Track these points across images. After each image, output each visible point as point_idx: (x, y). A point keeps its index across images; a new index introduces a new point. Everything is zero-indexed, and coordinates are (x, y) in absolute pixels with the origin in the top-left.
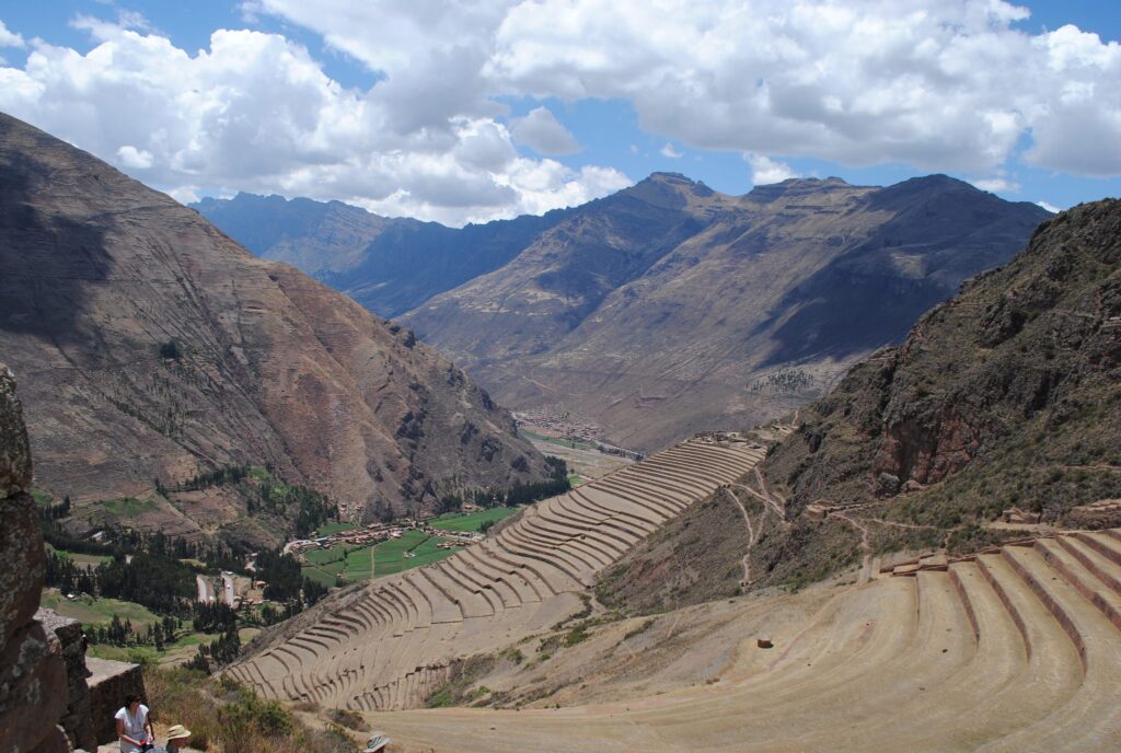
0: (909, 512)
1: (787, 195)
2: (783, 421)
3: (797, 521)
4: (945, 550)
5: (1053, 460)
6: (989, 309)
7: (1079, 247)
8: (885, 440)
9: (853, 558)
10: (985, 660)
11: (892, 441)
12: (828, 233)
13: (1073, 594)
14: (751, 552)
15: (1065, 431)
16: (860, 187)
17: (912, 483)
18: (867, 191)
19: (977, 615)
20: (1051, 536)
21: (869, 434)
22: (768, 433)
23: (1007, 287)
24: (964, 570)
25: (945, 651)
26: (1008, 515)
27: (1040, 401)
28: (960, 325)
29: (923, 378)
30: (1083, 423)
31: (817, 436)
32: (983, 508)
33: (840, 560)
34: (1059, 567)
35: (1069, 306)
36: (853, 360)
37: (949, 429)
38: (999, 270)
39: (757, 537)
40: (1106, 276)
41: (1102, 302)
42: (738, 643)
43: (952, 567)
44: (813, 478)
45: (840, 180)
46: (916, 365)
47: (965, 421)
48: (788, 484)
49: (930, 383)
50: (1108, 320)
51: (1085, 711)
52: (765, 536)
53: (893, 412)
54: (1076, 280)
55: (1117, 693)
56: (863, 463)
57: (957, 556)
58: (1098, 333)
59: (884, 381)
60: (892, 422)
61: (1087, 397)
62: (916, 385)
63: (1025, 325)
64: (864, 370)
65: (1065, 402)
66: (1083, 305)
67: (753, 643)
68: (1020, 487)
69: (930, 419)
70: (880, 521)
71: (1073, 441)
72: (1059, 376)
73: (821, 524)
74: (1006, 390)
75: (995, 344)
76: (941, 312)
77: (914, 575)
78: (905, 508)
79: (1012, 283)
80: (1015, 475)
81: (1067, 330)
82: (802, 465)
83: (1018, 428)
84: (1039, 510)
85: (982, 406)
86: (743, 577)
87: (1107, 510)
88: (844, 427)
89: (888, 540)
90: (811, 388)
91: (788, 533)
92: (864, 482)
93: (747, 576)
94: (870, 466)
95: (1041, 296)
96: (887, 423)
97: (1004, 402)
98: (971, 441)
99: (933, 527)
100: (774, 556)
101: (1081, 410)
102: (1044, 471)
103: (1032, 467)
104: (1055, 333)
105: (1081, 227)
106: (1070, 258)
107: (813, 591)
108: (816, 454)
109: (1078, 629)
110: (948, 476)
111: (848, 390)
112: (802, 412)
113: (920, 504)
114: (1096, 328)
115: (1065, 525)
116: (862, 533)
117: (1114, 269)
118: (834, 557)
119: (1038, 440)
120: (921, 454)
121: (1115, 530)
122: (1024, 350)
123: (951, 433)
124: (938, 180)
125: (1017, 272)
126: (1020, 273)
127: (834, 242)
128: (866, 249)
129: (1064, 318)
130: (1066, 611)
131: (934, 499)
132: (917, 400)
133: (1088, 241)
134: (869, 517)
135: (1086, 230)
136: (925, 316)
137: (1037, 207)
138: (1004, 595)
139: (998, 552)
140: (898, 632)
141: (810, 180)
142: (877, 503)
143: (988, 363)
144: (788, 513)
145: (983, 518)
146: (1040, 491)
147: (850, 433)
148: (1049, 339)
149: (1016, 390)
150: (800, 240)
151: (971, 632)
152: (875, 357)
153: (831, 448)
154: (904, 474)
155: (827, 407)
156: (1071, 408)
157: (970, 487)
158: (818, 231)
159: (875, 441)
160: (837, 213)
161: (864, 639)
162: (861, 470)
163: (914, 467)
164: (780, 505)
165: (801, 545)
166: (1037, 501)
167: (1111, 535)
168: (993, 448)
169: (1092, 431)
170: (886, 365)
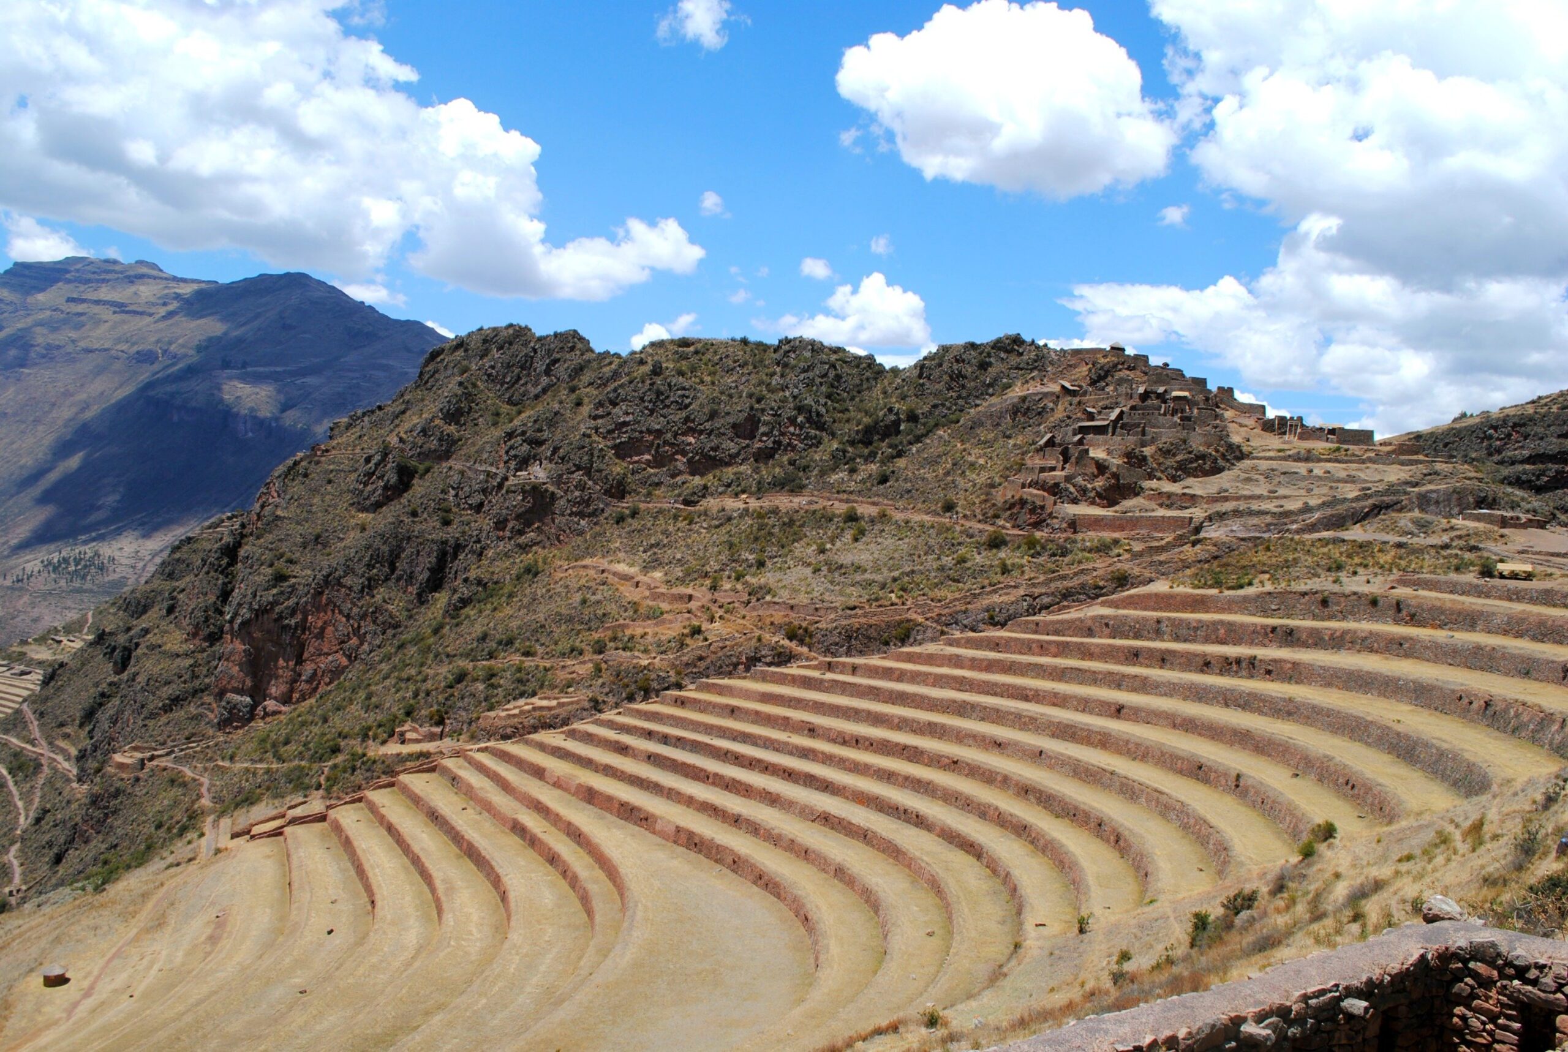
0: (269, 746)
1: (69, 281)
2: (69, 629)
3: (97, 780)
4: (321, 792)
5: (455, 656)
6: (368, 460)
7: (479, 383)
8: (231, 646)
9: (190, 824)
10: (384, 933)
11: (240, 646)
12: (134, 344)
13: (488, 824)
14: (23, 840)
15: (468, 617)
16: (184, 280)
17: (271, 705)
18: (195, 287)
19: (370, 875)
20: (458, 754)
21: (205, 639)
22: (43, 648)
23: (392, 431)
24: (348, 816)
25: (330, 932)
26: (402, 734)
27: (436, 582)
28: (330, 482)
29: (282, 555)
30: (489, 606)
31: (125, 648)
32: (370, 728)
33: (169, 829)
34: (469, 793)
35: (468, 458)
36: (178, 532)
37: (320, 624)
38: (380, 408)
39: (32, 814)
40: (511, 421)
41: (507, 452)
42: (10, 988)
43: (332, 814)
44: (120, 712)
45: (154, 266)
46: (270, 537)
47: (341, 612)
48: (81, 725)
49: (291, 561)
50: (514, 476)
51: (512, 970)
52: (46, 811)
53: (240, 605)
54: (476, 425)
55: (547, 939)
56: (197, 683)
57: (339, 798)
58: (504, 491)
59: (225, 562)
60: (239, 620)
61: (493, 573)
62: (271, 565)
63: (415, 481)
64: (195, 546)
65: (466, 580)
66: (485, 456)
67: (37, 980)
68: (416, 695)
69: (293, 613)
70: (227, 764)
71: (478, 629)
72: (458, 548)
73: (137, 779)
74: (393, 569)
75: (377, 506)
76: (303, 464)
77: (281, 834)
78: (263, 741)
79: (397, 426)
80: (408, 679)
81: (467, 489)
82: (103, 695)
83: (410, 617)
84: (441, 722)
85: (362, 591)
86: (10, 881)
87: (522, 712)
88: (166, 632)
89: (241, 790)
90: (116, 576)
91: (84, 801)
92: (200, 710)
93: (17, 879)
94: (207, 687)
95: (433, 444)
96: (231, 621)
97: (391, 583)
98: (350, 639)
99: (303, 763)
100: (62, 840)
101: (486, 589)
102: (444, 671)
103: (430, 667)
104: (452, 492)
105: (481, 358)
106: (468, 396)
107: (131, 882)
108: (125, 676)
109: (497, 868)
110: (320, 690)
111: (171, 576)
112: (99, 612)
113: (284, 732)
114: (500, 486)
115: (473, 738)
116: (201, 785)
117: (519, 413)
118: (159, 826)
119: (436, 631)
120: (281, 662)
121: (531, 736)
122: (414, 514)
123: (323, 629)
124: (297, 281)
125: (403, 412)
126: (408, 413)
127: (146, 357)
128: (191, 371)
129: (462, 473)
130: (481, 849)
131: (303, 724)
132: (275, 586)
133: (489, 375)
134: (211, 759)
135: (487, 362)
136: (281, 469)
137: (427, 327)
138: (404, 841)
139: (391, 785)
140: (263, 918)
141: (107, 261)
142: (222, 739)
143: (370, 532)
144: (82, 770)
145: (370, 742)
146: (441, 698)
147: (175, 639)
148: (444, 500)
149: (406, 567)
150: (91, 351)
151: (366, 899)
152: (209, 527)
153: (148, 664)
154: (258, 693)
155: (139, 603)
156: (474, 588)
157: (351, 701)
158: (118, 340)
159: (214, 649)
160: (151, 315)
161: (213, 939)
162: (195, 692)
163: (273, 682)
164: (68, 758)
165: (106, 815)
166: (438, 711)
167: (527, 743)
168: (379, 647)
169: (499, 615)
170: (228, 539)
